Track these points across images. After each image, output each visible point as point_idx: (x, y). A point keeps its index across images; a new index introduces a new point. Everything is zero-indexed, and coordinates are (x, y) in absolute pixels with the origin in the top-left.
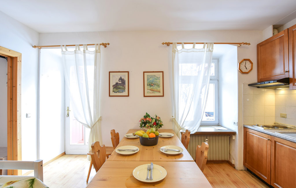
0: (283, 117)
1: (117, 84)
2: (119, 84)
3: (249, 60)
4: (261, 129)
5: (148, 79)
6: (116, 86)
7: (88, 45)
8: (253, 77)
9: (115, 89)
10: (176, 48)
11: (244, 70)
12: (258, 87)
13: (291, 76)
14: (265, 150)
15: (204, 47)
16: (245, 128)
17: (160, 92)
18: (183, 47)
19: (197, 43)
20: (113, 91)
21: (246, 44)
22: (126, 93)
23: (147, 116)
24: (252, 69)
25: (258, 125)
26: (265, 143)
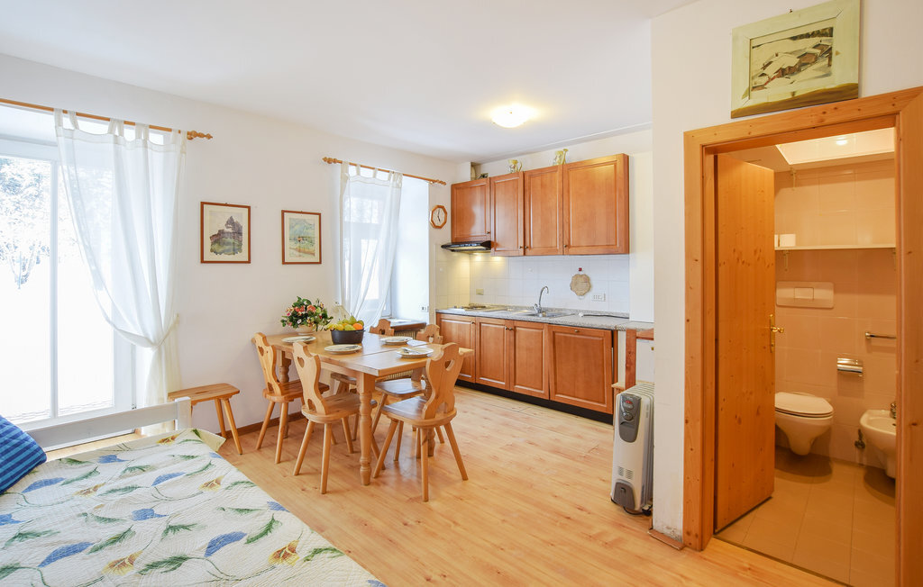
0: (480, 294)
1: (221, 233)
2: (228, 233)
3: (442, 207)
4: (463, 311)
5: (291, 227)
6: (218, 238)
7: (151, 127)
8: (446, 236)
9: (216, 246)
10: (347, 172)
11: (437, 223)
12: (453, 251)
13: (493, 240)
14: (467, 338)
15: (389, 179)
16: (438, 314)
17: (314, 254)
18: (358, 173)
19: (380, 170)
20: (212, 251)
21: (441, 182)
22: (243, 256)
23: (299, 304)
24: (445, 222)
25: (455, 307)
26: (467, 329)
